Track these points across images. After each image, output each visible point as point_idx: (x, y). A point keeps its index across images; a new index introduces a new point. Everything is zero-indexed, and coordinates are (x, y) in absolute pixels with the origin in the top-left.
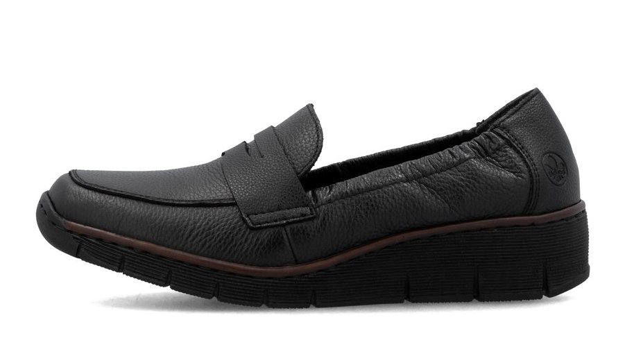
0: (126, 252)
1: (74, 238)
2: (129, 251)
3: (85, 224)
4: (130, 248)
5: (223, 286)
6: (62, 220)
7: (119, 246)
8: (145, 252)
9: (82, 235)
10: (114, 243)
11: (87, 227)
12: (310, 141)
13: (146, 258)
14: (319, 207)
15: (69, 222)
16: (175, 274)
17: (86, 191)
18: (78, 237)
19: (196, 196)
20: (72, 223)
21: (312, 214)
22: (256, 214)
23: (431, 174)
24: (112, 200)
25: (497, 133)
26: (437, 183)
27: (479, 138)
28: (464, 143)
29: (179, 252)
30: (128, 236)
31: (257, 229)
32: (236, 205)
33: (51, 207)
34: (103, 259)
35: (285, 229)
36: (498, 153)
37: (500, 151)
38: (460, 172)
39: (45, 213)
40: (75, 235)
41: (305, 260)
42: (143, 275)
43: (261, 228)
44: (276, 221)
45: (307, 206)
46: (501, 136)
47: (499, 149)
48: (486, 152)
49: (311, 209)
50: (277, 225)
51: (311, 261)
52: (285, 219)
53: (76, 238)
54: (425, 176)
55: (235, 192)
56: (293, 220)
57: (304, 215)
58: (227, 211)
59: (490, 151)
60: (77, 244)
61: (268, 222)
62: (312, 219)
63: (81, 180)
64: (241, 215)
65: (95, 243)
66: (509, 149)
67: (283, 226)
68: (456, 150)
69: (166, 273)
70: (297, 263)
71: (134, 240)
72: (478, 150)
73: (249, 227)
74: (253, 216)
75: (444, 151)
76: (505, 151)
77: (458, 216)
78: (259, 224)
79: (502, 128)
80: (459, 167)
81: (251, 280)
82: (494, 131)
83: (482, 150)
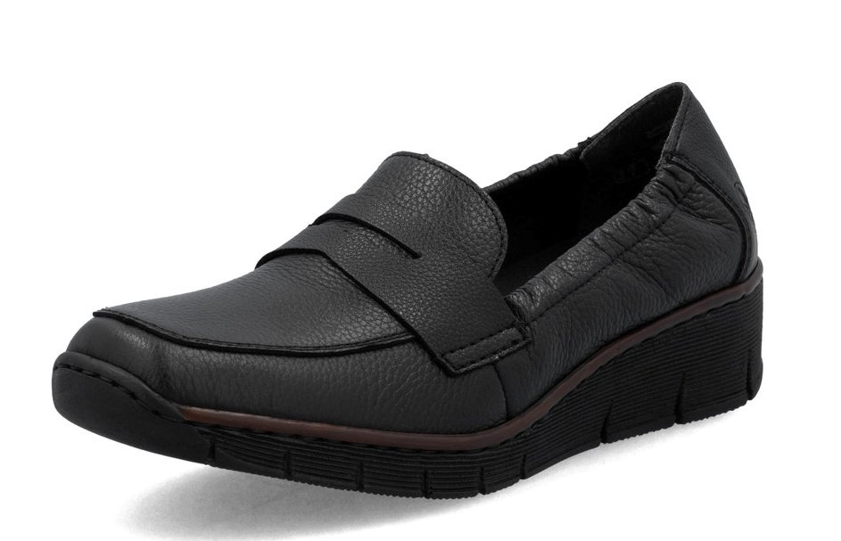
0: (290, 444)
1: (202, 433)
2: (296, 441)
3: (217, 408)
4: (297, 436)
5: (433, 474)
6: (174, 406)
7: (277, 435)
8: (321, 439)
9: (217, 427)
10: (269, 433)
11: (221, 412)
12: (483, 221)
13: (324, 449)
14: (528, 324)
15: (188, 408)
16: (369, 467)
17: (197, 352)
18: (207, 430)
19: (354, 335)
20: (194, 408)
21: (524, 339)
22: (452, 352)
23: (634, 245)
24: (244, 360)
25: (681, 166)
26: (645, 258)
27: (661, 175)
28: (646, 188)
29: (368, 432)
30: (288, 418)
31: (461, 374)
32: (418, 340)
33: (145, 386)
34: (257, 461)
35: (495, 368)
36: (690, 198)
37: (693, 192)
38: (666, 235)
39: (133, 395)
40: (202, 429)
41: (518, 410)
42: (322, 476)
43: (466, 372)
44: (482, 359)
45: (512, 326)
46: (684, 168)
47: (690, 190)
48: (676, 197)
49: (520, 331)
50: (488, 364)
51: (525, 410)
52: (495, 353)
53: (205, 433)
54: (626, 250)
55: (410, 320)
56: (505, 352)
57: (515, 342)
58: (409, 352)
59: (681, 195)
60: (208, 441)
61: (473, 362)
62: (526, 346)
63: (174, 334)
64: (432, 356)
65: (240, 437)
66: (701, 188)
67: (494, 363)
68: (648, 202)
69: (355, 468)
70: (509, 417)
71: (301, 423)
72: (667, 196)
73: (448, 374)
74: (450, 356)
75: (633, 206)
76: (699, 193)
77: (674, 304)
78: (463, 367)
79: (680, 155)
80: (664, 227)
81: (465, 458)
82: (673, 163)
83: (671, 194)
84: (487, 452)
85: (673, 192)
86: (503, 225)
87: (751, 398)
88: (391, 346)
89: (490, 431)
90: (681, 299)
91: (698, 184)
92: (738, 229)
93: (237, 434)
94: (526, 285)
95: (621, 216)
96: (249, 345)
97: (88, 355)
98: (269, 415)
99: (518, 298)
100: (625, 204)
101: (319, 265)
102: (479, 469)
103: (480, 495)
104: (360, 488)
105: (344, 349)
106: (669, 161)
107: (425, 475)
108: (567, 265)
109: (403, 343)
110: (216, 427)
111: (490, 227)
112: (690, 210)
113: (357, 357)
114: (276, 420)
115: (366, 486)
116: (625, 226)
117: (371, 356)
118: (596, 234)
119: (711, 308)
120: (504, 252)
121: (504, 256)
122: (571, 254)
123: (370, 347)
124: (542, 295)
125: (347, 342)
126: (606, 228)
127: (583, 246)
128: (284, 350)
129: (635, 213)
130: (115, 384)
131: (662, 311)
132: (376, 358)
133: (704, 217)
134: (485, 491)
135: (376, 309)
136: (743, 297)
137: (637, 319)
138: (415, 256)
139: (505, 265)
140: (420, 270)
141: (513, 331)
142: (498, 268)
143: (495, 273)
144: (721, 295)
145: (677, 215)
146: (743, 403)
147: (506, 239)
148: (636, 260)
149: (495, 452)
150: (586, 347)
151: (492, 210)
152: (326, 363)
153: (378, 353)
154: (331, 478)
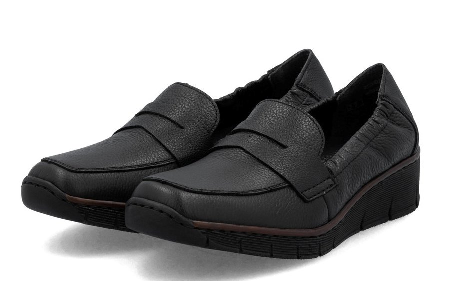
0: (241, 236)
1: (204, 233)
2: (244, 235)
4: (244, 233)
5: (301, 248)
6: (190, 221)
7: (235, 233)
10: (233, 232)
11: (210, 223)
12: (313, 130)
13: (256, 239)
14: (336, 177)
15: (196, 221)
16: (275, 246)
18: (205, 232)
20: (199, 222)
21: (335, 184)
22: (306, 191)
23: (374, 139)
24: (219, 198)
25: (387, 102)
26: (379, 145)
27: (380, 107)
28: (375, 113)
29: (274, 229)
30: (240, 225)
31: (310, 201)
32: (291, 186)
33: (176, 212)
34: (227, 245)
35: (324, 198)
36: (393, 116)
37: (394, 114)
38: (386, 134)
39: (171, 217)
40: (202, 231)
41: (333, 217)
42: (256, 251)
43: (312, 200)
44: (319, 194)
45: (329, 178)
46: (390, 103)
47: (393, 113)
48: (387, 116)
49: (333, 180)
50: (321, 196)
51: (335, 217)
52: (324, 191)
53: (205, 233)
54: (371, 141)
55: (286, 177)
56: (328, 190)
57: (331, 186)
58: (288, 192)
59: (389, 115)
60: (206, 237)
61: (315, 196)
62: (336, 187)
63: (187, 187)
64: (298, 193)
65: (220, 234)
66: (397, 112)
67: (323, 196)
68: (377, 119)
69: (269, 247)
70: (329, 221)
71: (246, 227)
72: (384, 116)
73: (305, 202)
74: (305, 193)
75: (370, 121)
76: (397, 114)
77: (391, 165)
78: (311, 198)
79: (386, 97)
80: (385, 130)
81: (314, 240)
82: (384, 100)
83: (385, 115)
84: (322, 237)
85: (386, 114)
86: (322, 132)
87: (417, 207)
88: (279, 189)
89: (323, 227)
90: (393, 163)
91: (396, 110)
92: (413, 130)
93: (218, 233)
94: (332, 159)
95: (366, 126)
96: (220, 191)
97: (146, 199)
98: (232, 224)
99: (330, 165)
100: (367, 120)
101: (240, 153)
102: (319, 245)
103: (319, 257)
104: (272, 256)
105: (260, 192)
106: (382, 100)
107: (298, 249)
108: (348, 149)
109: (285, 188)
110: (209, 230)
111: (316, 133)
112: (393, 122)
113: (266, 195)
114: (235, 226)
115: (274, 255)
116: (369, 130)
117: (272, 194)
118: (357, 135)
119: (404, 167)
120: (324, 144)
121: (324, 146)
122: (349, 144)
123: (272, 190)
124: (340, 163)
125: (261, 188)
126: (361, 131)
127: (353, 140)
128: (235, 193)
129: (372, 124)
130: (161, 212)
131: (386, 169)
132: (274, 195)
133: (399, 125)
134: (321, 255)
135: (270, 172)
136: (416, 161)
137: (377, 174)
138: (284, 147)
139: (324, 150)
140: (288, 154)
141: (330, 180)
142: (322, 151)
143: (321, 154)
144: (408, 160)
145: (390, 125)
146: (415, 210)
147: (324, 138)
148: (375, 146)
149: (325, 237)
150: (358, 187)
151: (317, 125)
152: (253, 198)
153: (274, 193)
154: (260, 252)
